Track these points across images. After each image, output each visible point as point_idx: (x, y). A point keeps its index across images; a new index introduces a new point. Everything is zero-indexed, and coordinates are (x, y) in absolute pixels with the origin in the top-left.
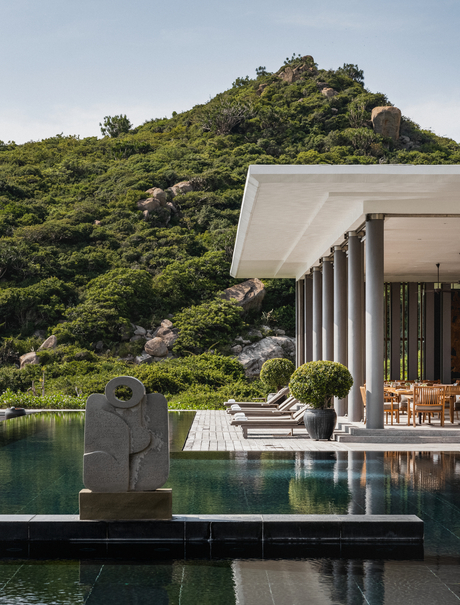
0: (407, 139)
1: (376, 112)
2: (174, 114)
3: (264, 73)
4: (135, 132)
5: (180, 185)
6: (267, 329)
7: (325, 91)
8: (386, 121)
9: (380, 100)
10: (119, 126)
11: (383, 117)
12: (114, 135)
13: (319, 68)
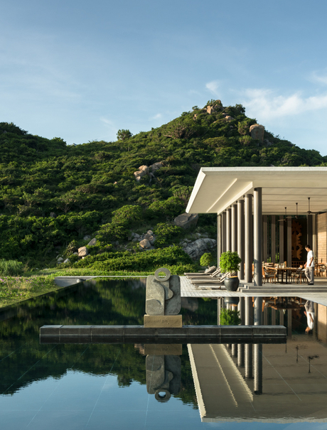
0: (268, 141)
1: (252, 127)
2: (153, 129)
3: (197, 109)
4: (134, 137)
5: (157, 164)
6: (199, 235)
7: (227, 117)
8: (257, 132)
9: (254, 122)
10: (126, 135)
11: (255, 130)
12: (124, 139)
13: (224, 106)
